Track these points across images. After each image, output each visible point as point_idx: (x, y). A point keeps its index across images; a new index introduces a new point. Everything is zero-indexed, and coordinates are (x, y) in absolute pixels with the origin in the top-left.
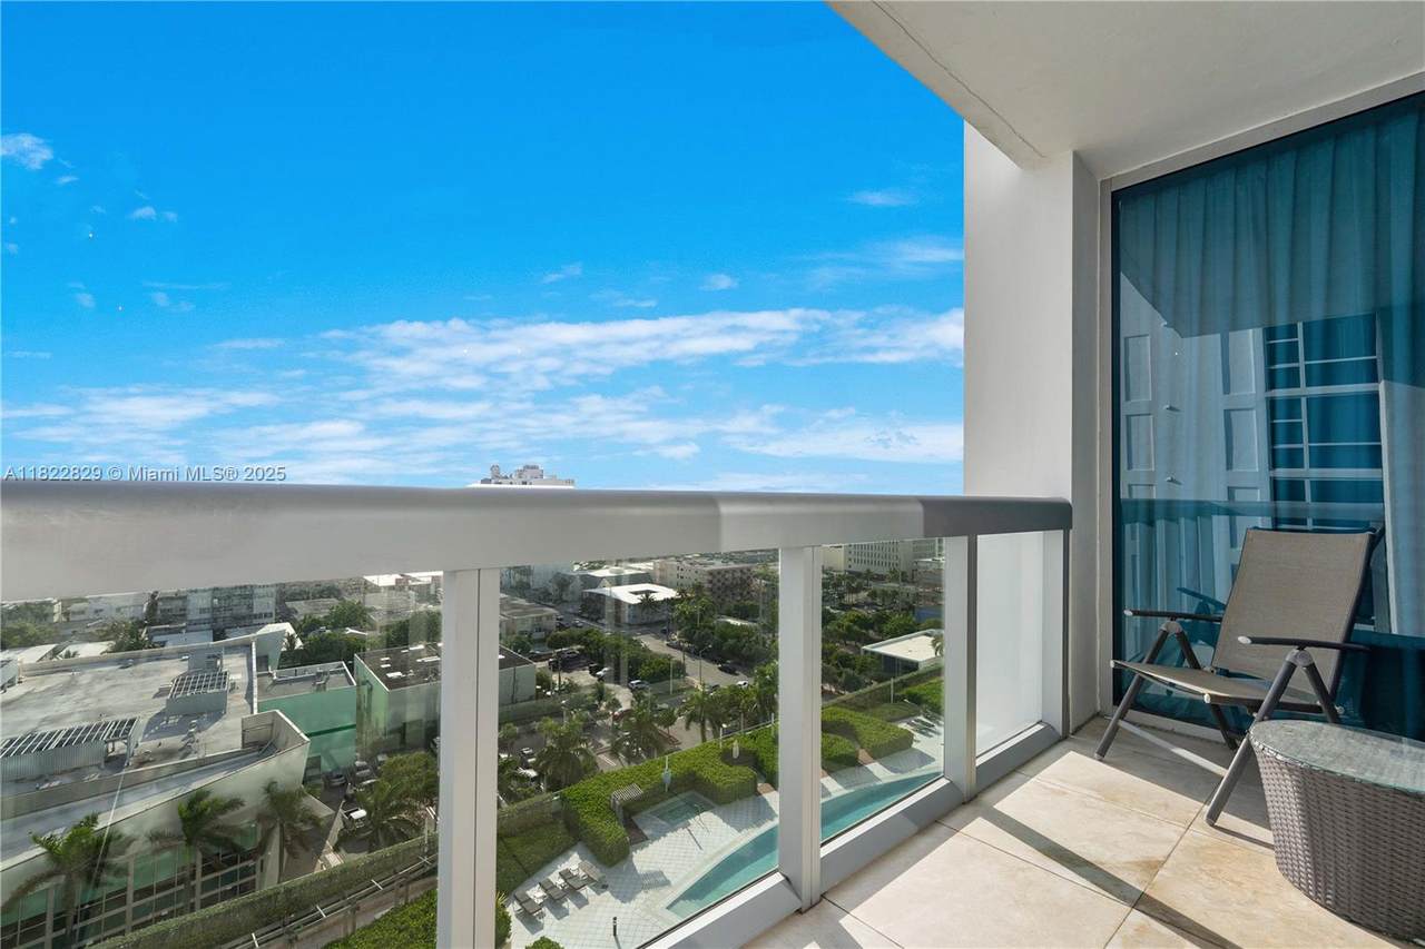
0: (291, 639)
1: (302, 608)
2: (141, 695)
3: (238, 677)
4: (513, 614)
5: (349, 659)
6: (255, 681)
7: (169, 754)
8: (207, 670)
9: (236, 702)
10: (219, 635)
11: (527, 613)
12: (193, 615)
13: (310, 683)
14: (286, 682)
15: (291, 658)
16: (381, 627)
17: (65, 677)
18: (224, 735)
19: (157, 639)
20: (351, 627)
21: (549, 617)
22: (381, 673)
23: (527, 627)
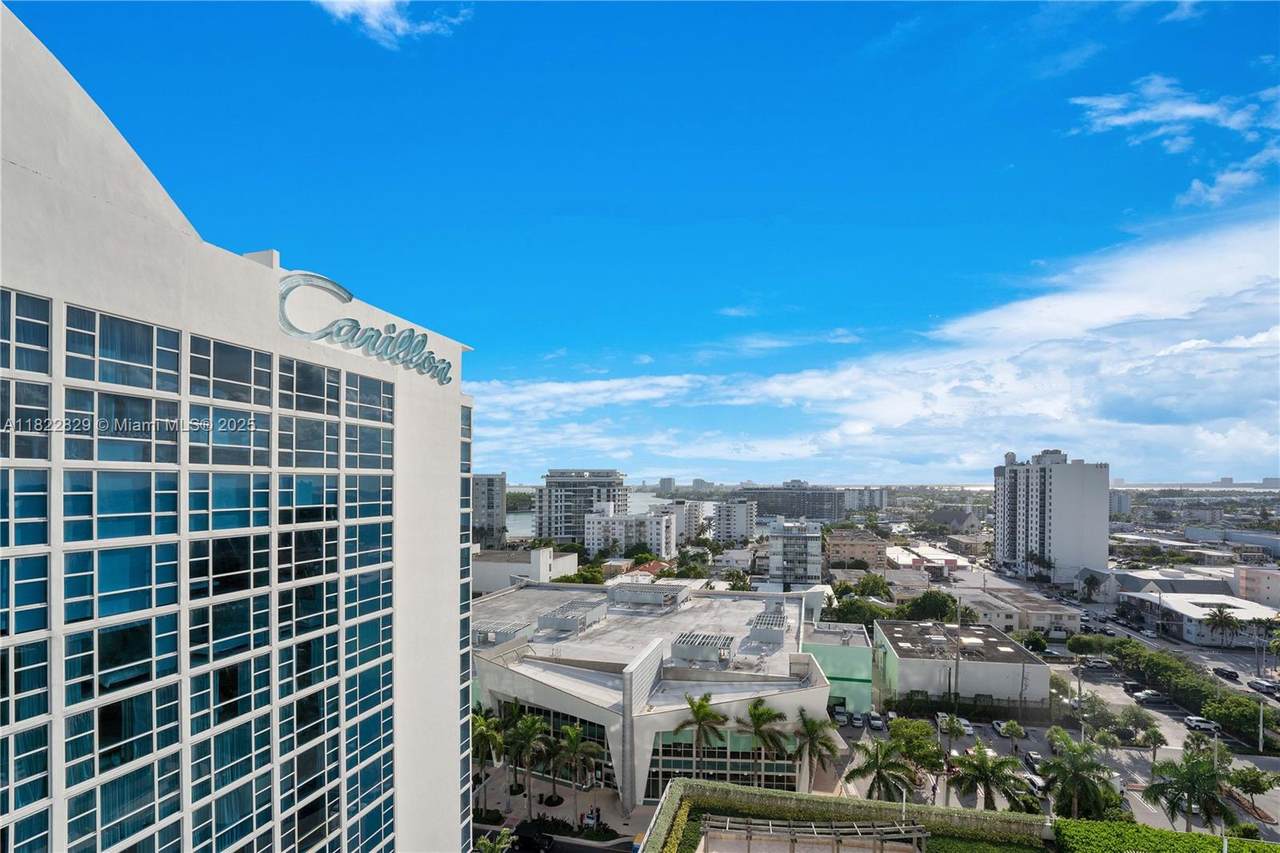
0: (830, 598)
1: (840, 575)
2: (740, 622)
3: (792, 622)
4: (1026, 607)
5: (869, 623)
6: (802, 627)
7: (750, 666)
8: (776, 614)
9: (789, 640)
10: (787, 588)
11: (1045, 609)
12: (773, 572)
13: (838, 638)
14: (823, 632)
15: (829, 614)
16: (898, 600)
17: (707, 601)
18: (779, 664)
19: (754, 584)
20: (874, 595)
21: (1071, 617)
22: (894, 641)
23: (1045, 623)
